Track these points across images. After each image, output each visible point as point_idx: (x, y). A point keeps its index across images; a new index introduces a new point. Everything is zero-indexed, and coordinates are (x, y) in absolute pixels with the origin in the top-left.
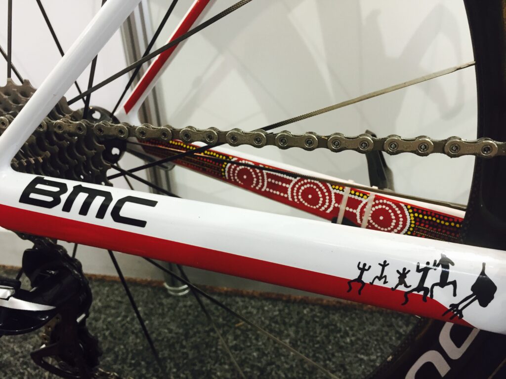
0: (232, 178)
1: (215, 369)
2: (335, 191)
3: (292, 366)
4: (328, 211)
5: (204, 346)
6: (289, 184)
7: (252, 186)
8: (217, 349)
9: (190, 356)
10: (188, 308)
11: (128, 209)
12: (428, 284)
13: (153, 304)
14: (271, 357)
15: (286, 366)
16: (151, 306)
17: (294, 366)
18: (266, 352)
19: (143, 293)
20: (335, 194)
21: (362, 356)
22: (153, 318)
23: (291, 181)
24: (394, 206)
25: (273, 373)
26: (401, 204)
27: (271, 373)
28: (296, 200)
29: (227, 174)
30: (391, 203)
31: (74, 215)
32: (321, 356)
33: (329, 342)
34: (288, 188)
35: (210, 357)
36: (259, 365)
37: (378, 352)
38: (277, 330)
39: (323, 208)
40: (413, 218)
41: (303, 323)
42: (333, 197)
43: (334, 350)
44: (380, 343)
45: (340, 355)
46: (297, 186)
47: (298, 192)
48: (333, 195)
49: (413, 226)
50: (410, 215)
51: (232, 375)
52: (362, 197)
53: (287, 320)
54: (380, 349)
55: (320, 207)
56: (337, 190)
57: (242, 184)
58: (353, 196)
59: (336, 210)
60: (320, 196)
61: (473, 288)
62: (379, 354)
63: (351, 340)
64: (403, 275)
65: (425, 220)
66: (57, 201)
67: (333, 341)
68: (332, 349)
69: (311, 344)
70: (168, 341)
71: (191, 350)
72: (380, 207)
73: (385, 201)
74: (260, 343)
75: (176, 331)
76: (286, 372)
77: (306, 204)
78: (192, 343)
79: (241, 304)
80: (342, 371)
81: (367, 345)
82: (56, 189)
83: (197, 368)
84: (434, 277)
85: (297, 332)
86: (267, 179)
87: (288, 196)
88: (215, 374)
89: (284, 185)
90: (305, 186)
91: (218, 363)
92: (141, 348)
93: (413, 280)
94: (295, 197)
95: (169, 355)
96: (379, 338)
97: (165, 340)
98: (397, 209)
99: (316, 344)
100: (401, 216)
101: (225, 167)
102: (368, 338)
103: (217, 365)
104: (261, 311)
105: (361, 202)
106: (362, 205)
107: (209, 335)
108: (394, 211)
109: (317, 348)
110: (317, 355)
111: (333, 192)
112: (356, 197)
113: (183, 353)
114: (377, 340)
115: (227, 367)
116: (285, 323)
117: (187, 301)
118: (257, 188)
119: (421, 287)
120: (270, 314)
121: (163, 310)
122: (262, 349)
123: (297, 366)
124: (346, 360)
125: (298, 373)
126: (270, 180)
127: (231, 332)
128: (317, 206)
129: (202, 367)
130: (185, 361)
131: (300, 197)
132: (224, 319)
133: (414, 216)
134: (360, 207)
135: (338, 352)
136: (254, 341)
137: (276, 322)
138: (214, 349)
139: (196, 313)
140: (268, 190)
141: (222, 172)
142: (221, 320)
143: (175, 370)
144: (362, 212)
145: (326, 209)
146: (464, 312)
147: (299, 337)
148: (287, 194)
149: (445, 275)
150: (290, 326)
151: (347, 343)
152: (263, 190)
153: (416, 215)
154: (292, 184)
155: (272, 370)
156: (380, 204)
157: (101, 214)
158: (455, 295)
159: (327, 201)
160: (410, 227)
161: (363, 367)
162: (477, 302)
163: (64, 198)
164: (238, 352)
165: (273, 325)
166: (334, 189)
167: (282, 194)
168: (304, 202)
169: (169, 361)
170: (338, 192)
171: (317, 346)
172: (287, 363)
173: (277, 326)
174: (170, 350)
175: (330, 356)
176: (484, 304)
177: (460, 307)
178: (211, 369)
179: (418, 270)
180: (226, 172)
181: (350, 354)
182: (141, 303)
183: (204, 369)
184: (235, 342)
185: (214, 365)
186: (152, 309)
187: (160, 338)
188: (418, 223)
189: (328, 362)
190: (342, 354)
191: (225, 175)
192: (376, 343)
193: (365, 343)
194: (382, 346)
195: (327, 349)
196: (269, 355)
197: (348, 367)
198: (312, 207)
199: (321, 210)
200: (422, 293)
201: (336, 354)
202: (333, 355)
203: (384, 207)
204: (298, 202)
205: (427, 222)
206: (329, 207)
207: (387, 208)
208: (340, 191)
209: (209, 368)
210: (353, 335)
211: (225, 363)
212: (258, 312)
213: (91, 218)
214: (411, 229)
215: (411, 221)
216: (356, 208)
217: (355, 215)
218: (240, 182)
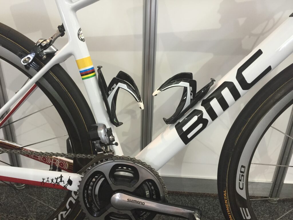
7: (29, 156)
8: (32, 208)
9: (22, 211)
12: (58, 182)
13: (9, 193)
16: (9, 194)
22: (9, 198)
36: (47, 212)
38: (57, 199)
39: (48, 162)
42: (50, 159)
53: (61, 195)
60: (47, 159)
61: (68, 182)
64: (52, 180)
65: (71, 165)
70: (14, 206)
72: (61, 162)
75: (18, 203)
79: (45, 191)
84: (59, 180)
87: (39, 159)
89: (38, 156)
93: (55, 181)
94: (41, 159)
97: (13, 206)
104: (52, 193)
106: (57, 161)
107: (30, 203)
108: (64, 163)
113: (19, 210)
115: (35, 213)
116: (60, 197)
119: (57, 182)
120: (56, 194)
121: (13, 195)
128: (46, 162)
129: (26, 214)
130: (20, 213)
137: (58, 197)
138: (31, 208)
140: (34, 157)
149: (61, 179)
152: (32, 157)
153: (69, 164)
158: (64, 184)
162: (69, 185)
165: (56, 197)
167: (37, 159)
176: (71, 185)
177: (66, 186)
178: (29, 214)
179: (56, 179)
182: (4, 193)
183: (26, 215)
184: (40, 205)
186: (9, 195)
200: (57, 184)
204: (42, 161)
209: (28, 214)
211: (35, 212)
212: (51, 193)
218: (26, 155)
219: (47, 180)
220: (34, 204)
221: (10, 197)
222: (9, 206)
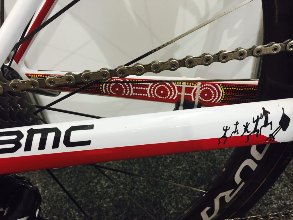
0: (108, 92)
1: (102, 204)
2: (177, 85)
3: (144, 186)
4: (174, 98)
5: (90, 193)
6: (148, 88)
7: (123, 94)
8: (98, 192)
9: (84, 202)
10: (69, 174)
11: (75, 136)
12: (258, 128)
13: (45, 179)
14: (131, 185)
15: (142, 187)
16: (45, 181)
17: (146, 185)
18: (127, 183)
19: (36, 174)
20: (177, 87)
21: (178, 167)
22: (49, 188)
23: (149, 85)
24: (213, 87)
25: (136, 193)
26: (216, 84)
27: (135, 194)
28: (153, 96)
29: (104, 90)
30: (210, 85)
31: (35, 151)
32: (158, 175)
33: (159, 165)
34: (147, 90)
35: (96, 198)
37: (185, 162)
39: (171, 97)
40: (223, 91)
41: (141, 160)
42: (176, 89)
43: (163, 169)
44: (185, 157)
45: (167, 170)
46: (153, 88)
47: (154, 91)
48: (176, 88)
49: (224, 95)
50: (222, 89)
51: (113, 204)
52: (194, 85)
54: (186, 160)
55: (169, 97)
56: (178, 84)
57: (116, 94)
58: (188, 86)
59: (179, 96)
60: (168, 90)
62: (186, 163)
63: (170, 160)
64: (246, 127)
65: (230, 90)
66: (18, 146)
67: (161, 164)
68: (162, 169)
69: (150, 170)
71: (82, 198)
72: (205, 88)
73: (207, 85)
74: (122, 179)
76: (143, 190)
77: (160, 97)
78: (81, 194)
80: (172, 178)
81: (179, 160)
82: (14, 137)
83: (90, 207)
85: (140, 166)
86: (133, 88)
87: (148, 95)
88: (103, 206)
89: (144, 89)
90: (158, 87)
91: (102, 199)
92: (50, 208)
93: (251, 128)
94: (153, 95)
95: (70, 206)
96: (183, 154)
97: (63, 198)
98: (214, 88)
99: (153, 169)
100: (217, 91)
101: (102, 86)
102: (177, 156)
103: (102, 201)
105: (193, 88)
106: (194, 90)
107: (90, 186)
108: (213, 89)
109: (154, 171)
110: (156, 175)
111: (176, 86)
112: (190, 86)
114: (182, 156)
117: (67, 170)
118: (127, 94)
119: (255, 130)
122: (124, 182)
123: (147, 185)
124: (171, 172)
125: (149, 188)
126: (134, 88)
127: (102, 179)
128: (167, 97)
129: (93, 205)
131: (155, 94)
132: (95, 173)
133: (224, 90)
134: (193, 91)
135: (165, 169)
136: (118, 180)
138: (96, 193)
139: (76, 175)
140: (134, 94)
141: (100, 89)
142: (93, 174)
143: (77, 214)
144: (195, 94)
145: (173, 97)
146: (275, 137)
147: (142, 168)
148: (147, 94)
149: (266, 120)
150: (135, 164)
151: (168, 163)
152: (131, 95)
153: (225, 88)
154: (149, 87)
155: (134, 192)
156: (204, 87)
157: (56, 145)
158: (271, 129)
159: (173, 92)
160: (222, 96)
161: (181, 172)
163: (23, 141)
164: (111, 189)
166: (176, 84)
167: (144, 95)
168: (158, 96)
169: (71, 209)
170: (179, 85)
171: (153, 170)
172: (141, 185)
173: (128, 166)
174: (69, 203)
175: (162, 172)
176: (284, 130)
178: (99, 204)
179: (254, 122)
180: (103, 89)
181: (172, 168)
182: (37, 181)
183: (95, 206)
184: (107, 184)
185: (100, 201)
186: (46, 182)
187: (59, 198)
188: (226, 93)
189: (162, 176)
190: (168, 169)
191: (103, 91)
192: (182, 157)
193: (177, 159)
194: (186, 158)
195: (159, 169)
196: (130, 184)
197: (174, 175)
198: (164, 98)
199: (170, 98)
200: (256, 133)
201: (165, 171)
202: (164, 172)
203: (207, 88)
204: (155, 97)
205: (231, 91)
206: (174, 95)
207: (209, 88)
208: (180, 84)
209: (98, 205)
210: (170, 157)
211: (106, 198)
213: (49, 150)
214: (223, 97)
215: (223, 92)
216: (191, 93)
217: (191, 96)
218: (114, 93)
219: (233, 129)
220: (96, 185)
221: (51, 186)
222: (57, 200)
